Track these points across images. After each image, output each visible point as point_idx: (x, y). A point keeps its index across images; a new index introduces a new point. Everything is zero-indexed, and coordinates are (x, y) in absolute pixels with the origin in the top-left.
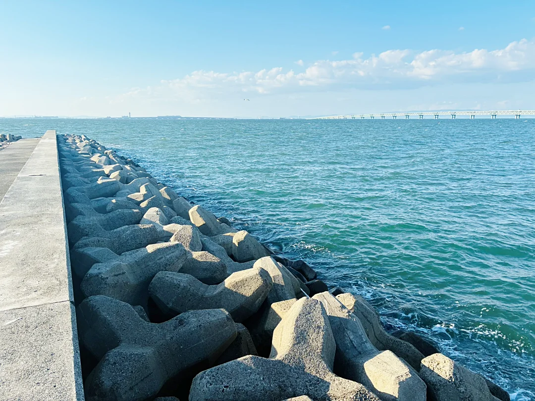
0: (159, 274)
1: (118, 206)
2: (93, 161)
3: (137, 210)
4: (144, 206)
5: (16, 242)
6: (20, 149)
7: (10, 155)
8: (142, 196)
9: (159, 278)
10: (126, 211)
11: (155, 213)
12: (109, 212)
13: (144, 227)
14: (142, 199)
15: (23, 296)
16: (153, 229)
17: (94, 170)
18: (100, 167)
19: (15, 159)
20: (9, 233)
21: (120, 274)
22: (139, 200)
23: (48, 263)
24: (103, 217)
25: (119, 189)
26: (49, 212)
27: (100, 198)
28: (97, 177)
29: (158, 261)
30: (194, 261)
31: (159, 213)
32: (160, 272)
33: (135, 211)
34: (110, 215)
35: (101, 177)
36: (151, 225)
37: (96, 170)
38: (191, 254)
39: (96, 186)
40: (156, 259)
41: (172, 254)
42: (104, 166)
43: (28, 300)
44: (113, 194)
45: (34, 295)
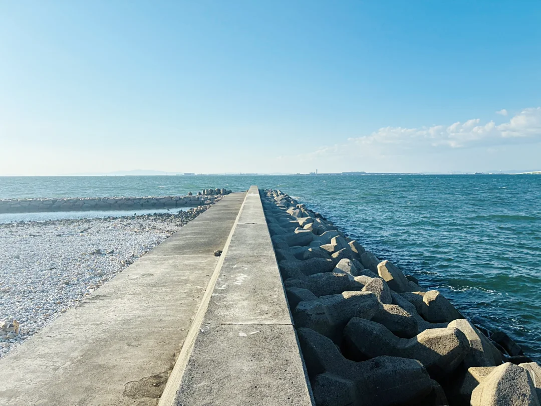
0: (354, 320)
1: (313, 254)
2: (288, 214)
3: (330, 260)
4: (335, 257)
5: (246, 276)
6: (231, 201)
7: (224, 206)
8: (333, 247)
9: (353, 323)
10: (320, 259)
11: (347, 264)
12: (306, 259)
13: (339, 275)
14: (333, 250)
15: (259, 315)
16: (346, 278)
17: (291, 221)
18: (295, 219)
19: (229, 210)
20: (240, 268)
21: (321, 314)
22: (330, 251)
23: (272, 294)
24: (301, 263)
25: (312, 240)
26: (265, 254)
27: (296, 247)
28: (294, 228)
29: (352, 307)
30: (386, 312)
31: (350, 264)
32: (354, 318)
33: (328, 260)
34: (307, 261)
35: (297, 228)
36: (345, 274)
37: (292, 222)
38: (382, 306)
39: (294, 235)
40: (351, 305)
41: (365, 303)
42: (297, 218)
43: (263, 319)
44: (308, 244)
45: (266, 316)
